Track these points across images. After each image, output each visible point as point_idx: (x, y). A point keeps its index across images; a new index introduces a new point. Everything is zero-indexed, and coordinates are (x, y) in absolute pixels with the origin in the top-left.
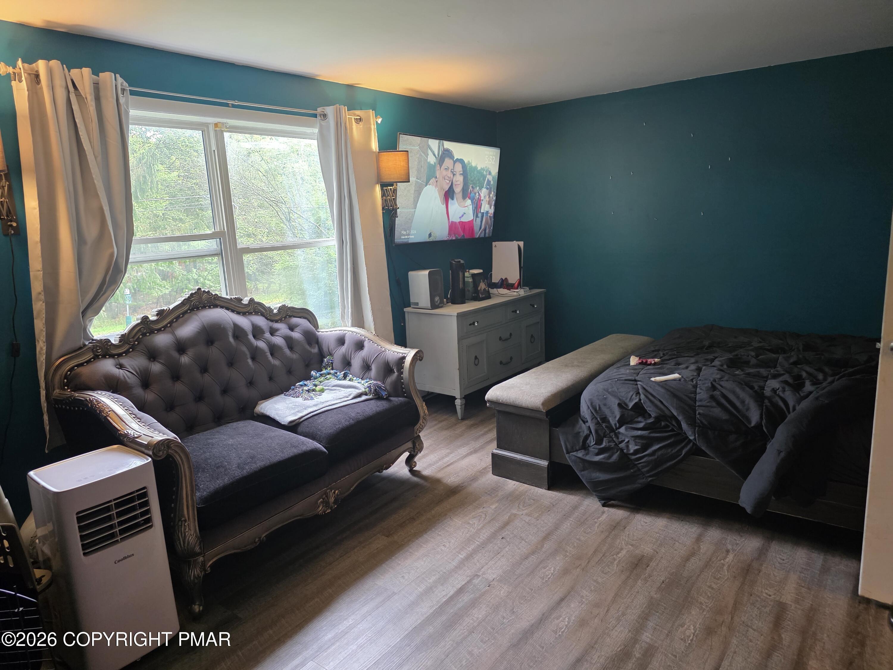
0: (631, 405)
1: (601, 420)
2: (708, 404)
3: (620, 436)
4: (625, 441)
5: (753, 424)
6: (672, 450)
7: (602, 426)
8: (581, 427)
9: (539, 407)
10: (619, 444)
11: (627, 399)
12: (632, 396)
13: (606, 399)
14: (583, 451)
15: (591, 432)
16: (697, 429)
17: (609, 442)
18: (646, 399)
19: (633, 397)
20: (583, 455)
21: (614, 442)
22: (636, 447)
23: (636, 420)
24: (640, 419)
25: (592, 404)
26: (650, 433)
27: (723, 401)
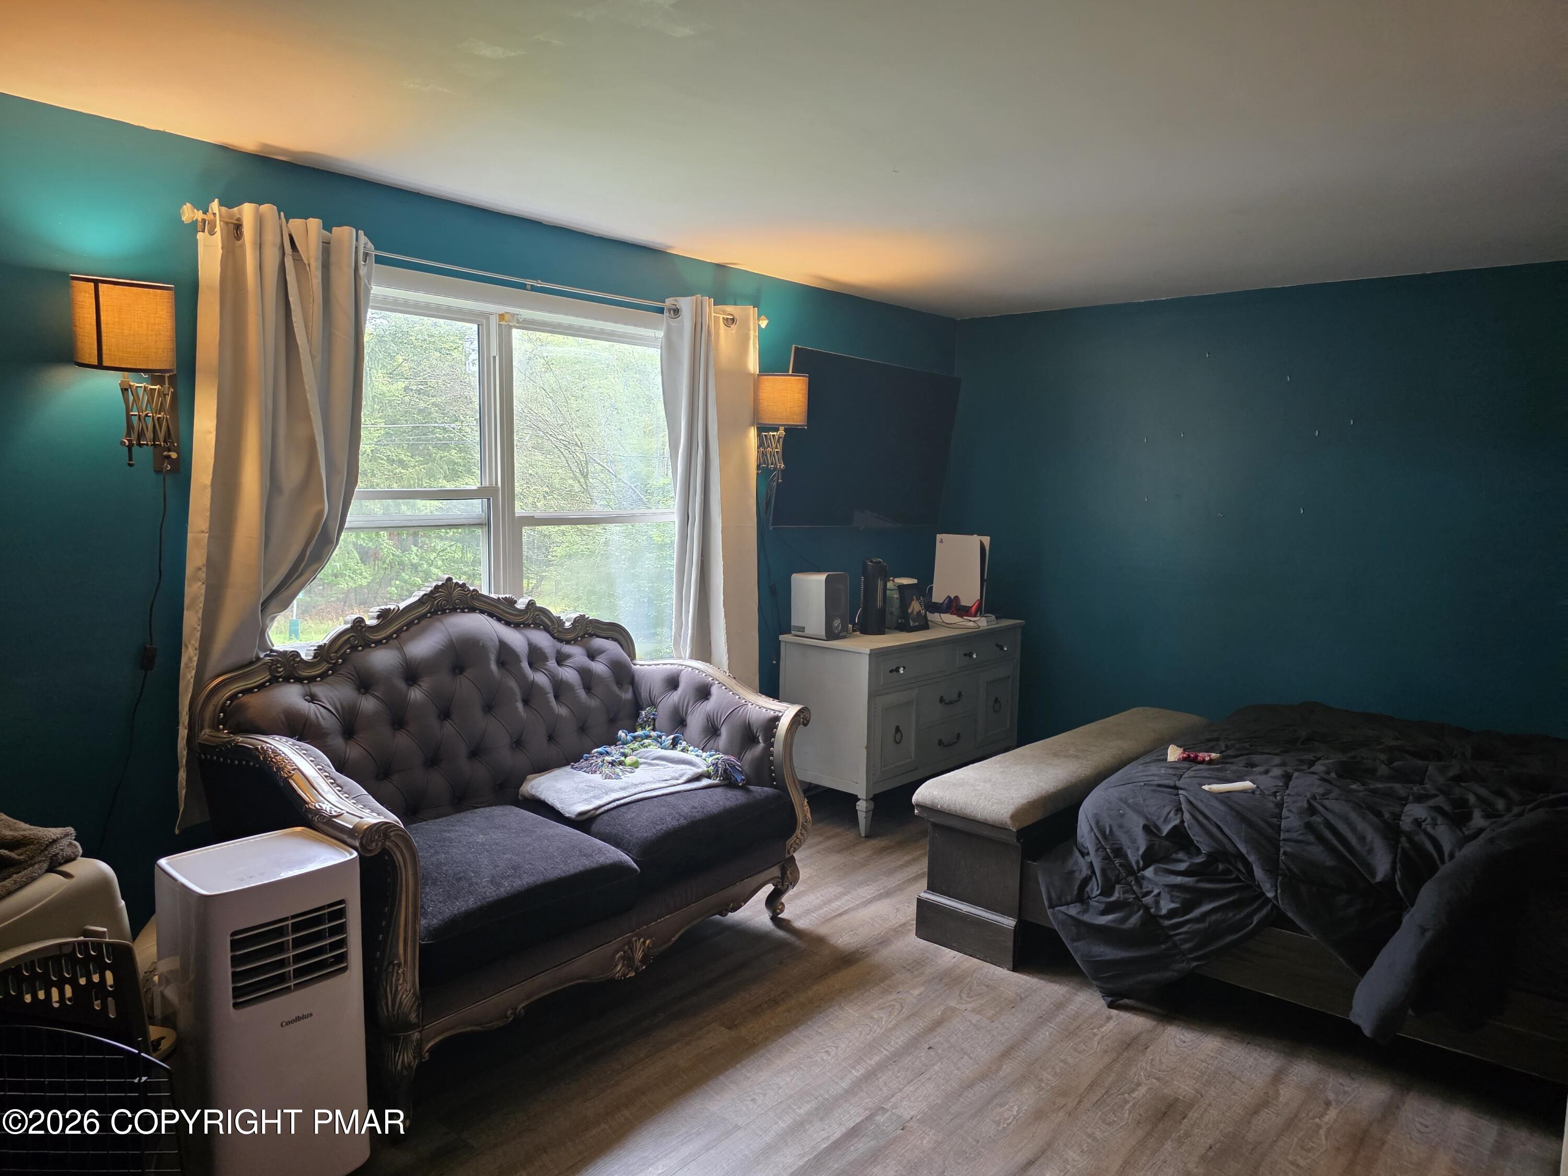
0: (1166, 829)
1: (1111, 853)
2: (1301, 838)
3: (1145, 883)
4: (1154, 893)
5: (1379, 877)
6: (1235, 915)
7: (1114, 864)
8: (1076, 863)
9: (1006, 822)
10: (1143, 897)
11: (1159, 817)
12: (1168, 814)
13: (1122, 815)
14: (1078, 904)
15: (1094, 872)
16: (1280, 878)
17: (1124, 893)
18: (1192, 821)
19: (1169, 816)
20: (1078, 913)
21: (1134, 893)
22: (1173, 905)
23: (1174, 856)
24: (1181, 855)
25: (1097, 823)
26: (1197, 881)
27: (1328, 835)
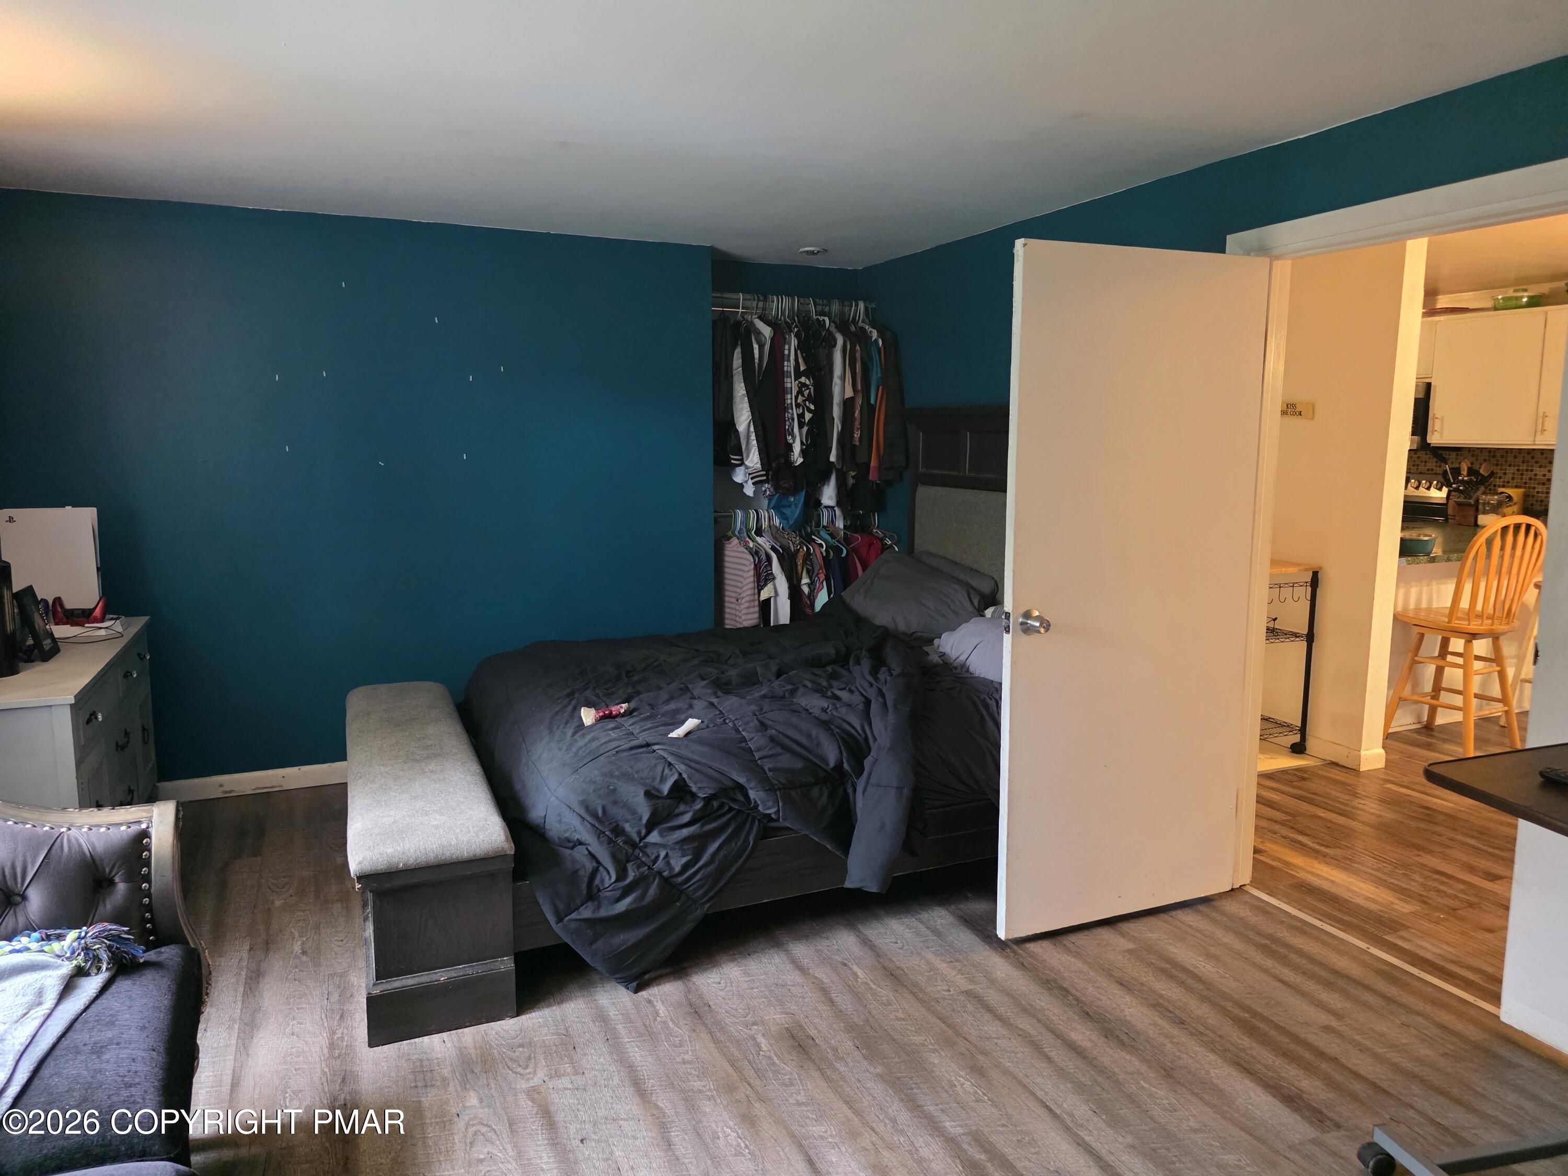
0: (666, 788)
1: (612, 833)
2: (771, 752)
3: (648, 851)
4: (661, 858)
5: (832, 763)
6: (736, 844)
7: (618, 845)
8: (574, 861)
10: (654, 865)
11: (654, 779)
12: (663, 772)
13: (614, 790)
14: (589, 904)
15: (598, 862)
17: (638, 868)
18: (690, 770)
19: (665, 774)
20: (594, 912)
21: (645, 864)
22: (684, 860)
23: (677, 811)
24: (682, 808)
25: (587, 808)
26: (703, 826)
27: (787, 742)
